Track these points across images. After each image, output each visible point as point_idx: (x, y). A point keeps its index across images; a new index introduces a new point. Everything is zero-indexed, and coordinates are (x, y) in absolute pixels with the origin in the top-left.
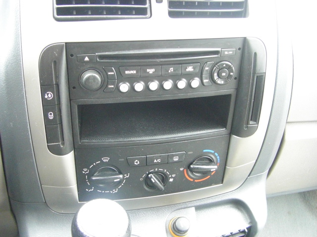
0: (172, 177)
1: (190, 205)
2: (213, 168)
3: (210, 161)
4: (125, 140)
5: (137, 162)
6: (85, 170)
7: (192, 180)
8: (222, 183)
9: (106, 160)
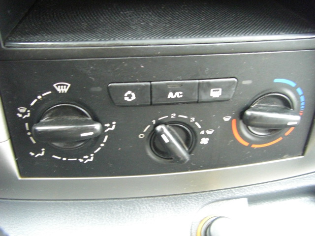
0: (206, 136)
1: (238, 194)
2: (292, 119)
3: (287, 105)
4: (103, 43)
5: (130, 96)
6: (23, 110)
7: (246, 144)
8: (303, 154)
9: (63, 88)
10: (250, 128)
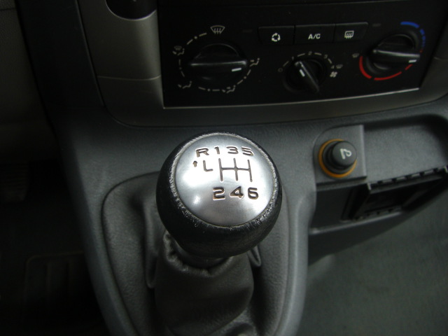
0: (335, 70)
1: (356, 121)
2: (413, 58)
5: (276, 38)
6: (178, 48)
7: (369, 77)
8: (419, 86)
9: (218, 30)
10: (375, 64)
